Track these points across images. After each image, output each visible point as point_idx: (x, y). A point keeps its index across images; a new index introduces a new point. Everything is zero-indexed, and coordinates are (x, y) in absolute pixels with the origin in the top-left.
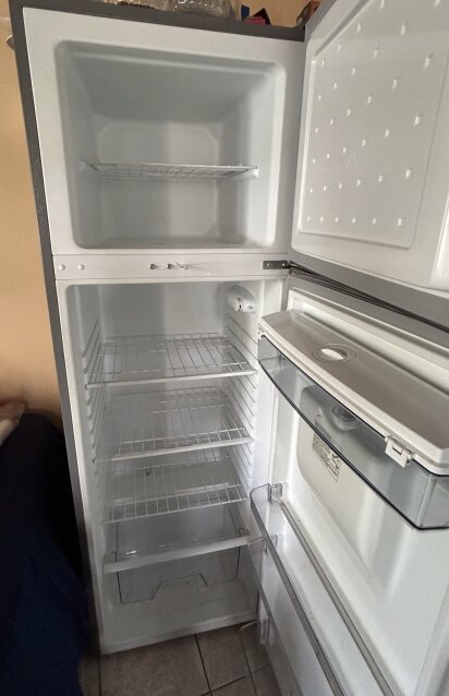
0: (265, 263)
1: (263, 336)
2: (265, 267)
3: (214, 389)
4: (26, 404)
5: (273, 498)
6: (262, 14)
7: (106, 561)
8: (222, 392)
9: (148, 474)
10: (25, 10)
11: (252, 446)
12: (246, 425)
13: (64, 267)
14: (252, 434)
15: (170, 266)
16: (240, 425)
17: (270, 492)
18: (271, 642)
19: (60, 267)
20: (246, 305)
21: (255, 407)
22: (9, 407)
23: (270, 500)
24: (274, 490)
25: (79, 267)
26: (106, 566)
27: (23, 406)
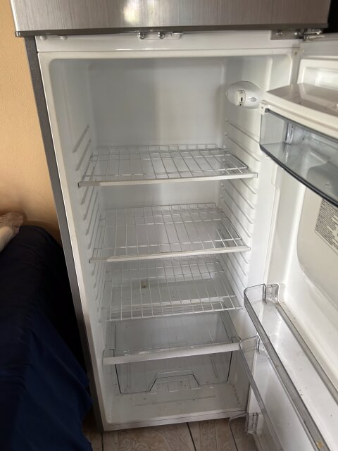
1: (268, 110)
3: (209, 205)
4: (25, 217)
5: (269, 299)
7: (104, 355)
8: (218, 209)
9: (144, 287)
11: (248, 255)
12: (243, 235)
14: (249, 242)
16: (236, 235)
17: (265, 292)
18: (259, 432)
19: (41, 37)
20: (248, 98)
21: (252, 215)
22: (9, 216)
23: (264, 300)
24: (270, 290)
26: (105, 359)
27: (21, 217)
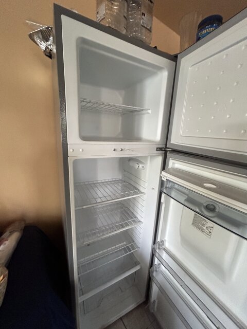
0: (157, 148)
2: (157, 150)
5: (161, 247)
6: (156, 47)
10: (62, 16)
11: (142, 225)
12: (138, 216)
13: (73, 150)
14: (143, 220)
15: (122, 150)
16: (134, 217)
17: (159, 245)
19: (71, 150)
20: (141, 166)
21: (144, 209)
23: (159, 248)
24: (161, 244)
25: (81, 150)
